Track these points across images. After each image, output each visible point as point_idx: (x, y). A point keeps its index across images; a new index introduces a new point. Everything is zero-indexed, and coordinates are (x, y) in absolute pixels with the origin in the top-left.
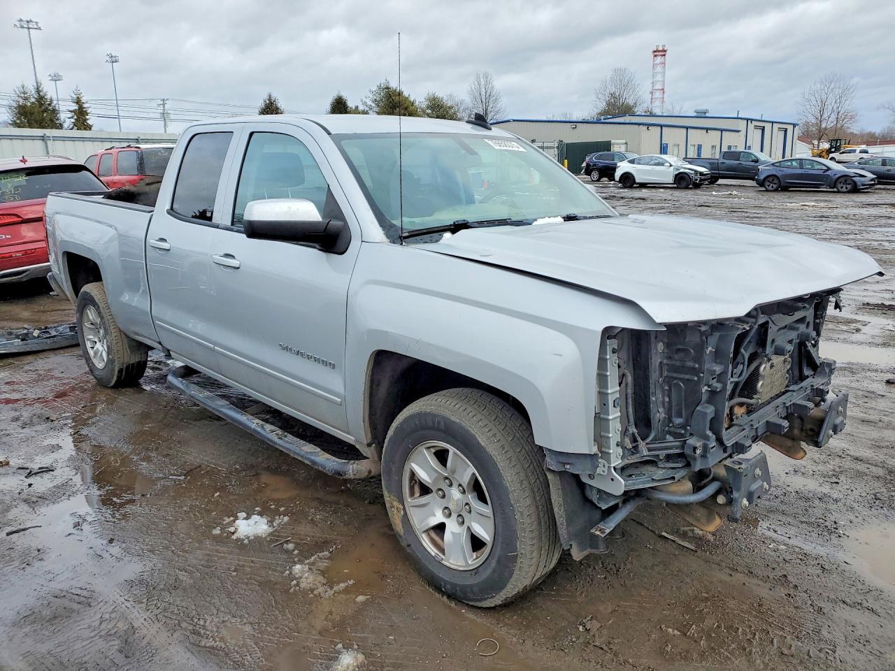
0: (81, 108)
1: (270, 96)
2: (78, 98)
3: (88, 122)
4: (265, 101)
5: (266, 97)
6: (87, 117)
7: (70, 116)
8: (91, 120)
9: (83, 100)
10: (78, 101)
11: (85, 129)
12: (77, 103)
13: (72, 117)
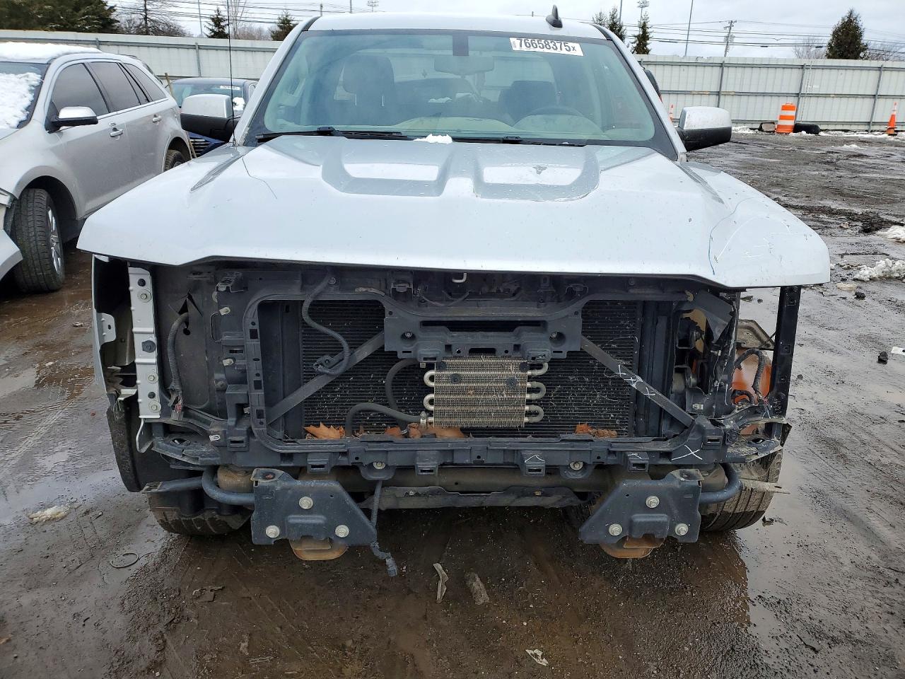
0: (645, 32)
1: (851, 13)
2: (644, 23)
3: (647, 46)
4: (843, 19)
5: (845, 13)
6: (648, 42)
7: (633, 41)
8: (651, 45)
9: (648, 25)
10: (644, 27)
11: (644, 53)
12: (642, 28)
13: (634, 43)
